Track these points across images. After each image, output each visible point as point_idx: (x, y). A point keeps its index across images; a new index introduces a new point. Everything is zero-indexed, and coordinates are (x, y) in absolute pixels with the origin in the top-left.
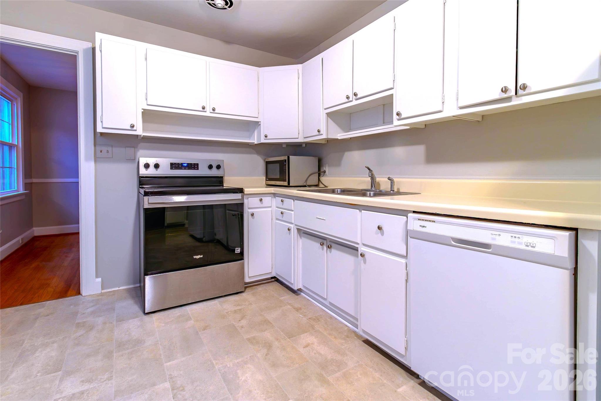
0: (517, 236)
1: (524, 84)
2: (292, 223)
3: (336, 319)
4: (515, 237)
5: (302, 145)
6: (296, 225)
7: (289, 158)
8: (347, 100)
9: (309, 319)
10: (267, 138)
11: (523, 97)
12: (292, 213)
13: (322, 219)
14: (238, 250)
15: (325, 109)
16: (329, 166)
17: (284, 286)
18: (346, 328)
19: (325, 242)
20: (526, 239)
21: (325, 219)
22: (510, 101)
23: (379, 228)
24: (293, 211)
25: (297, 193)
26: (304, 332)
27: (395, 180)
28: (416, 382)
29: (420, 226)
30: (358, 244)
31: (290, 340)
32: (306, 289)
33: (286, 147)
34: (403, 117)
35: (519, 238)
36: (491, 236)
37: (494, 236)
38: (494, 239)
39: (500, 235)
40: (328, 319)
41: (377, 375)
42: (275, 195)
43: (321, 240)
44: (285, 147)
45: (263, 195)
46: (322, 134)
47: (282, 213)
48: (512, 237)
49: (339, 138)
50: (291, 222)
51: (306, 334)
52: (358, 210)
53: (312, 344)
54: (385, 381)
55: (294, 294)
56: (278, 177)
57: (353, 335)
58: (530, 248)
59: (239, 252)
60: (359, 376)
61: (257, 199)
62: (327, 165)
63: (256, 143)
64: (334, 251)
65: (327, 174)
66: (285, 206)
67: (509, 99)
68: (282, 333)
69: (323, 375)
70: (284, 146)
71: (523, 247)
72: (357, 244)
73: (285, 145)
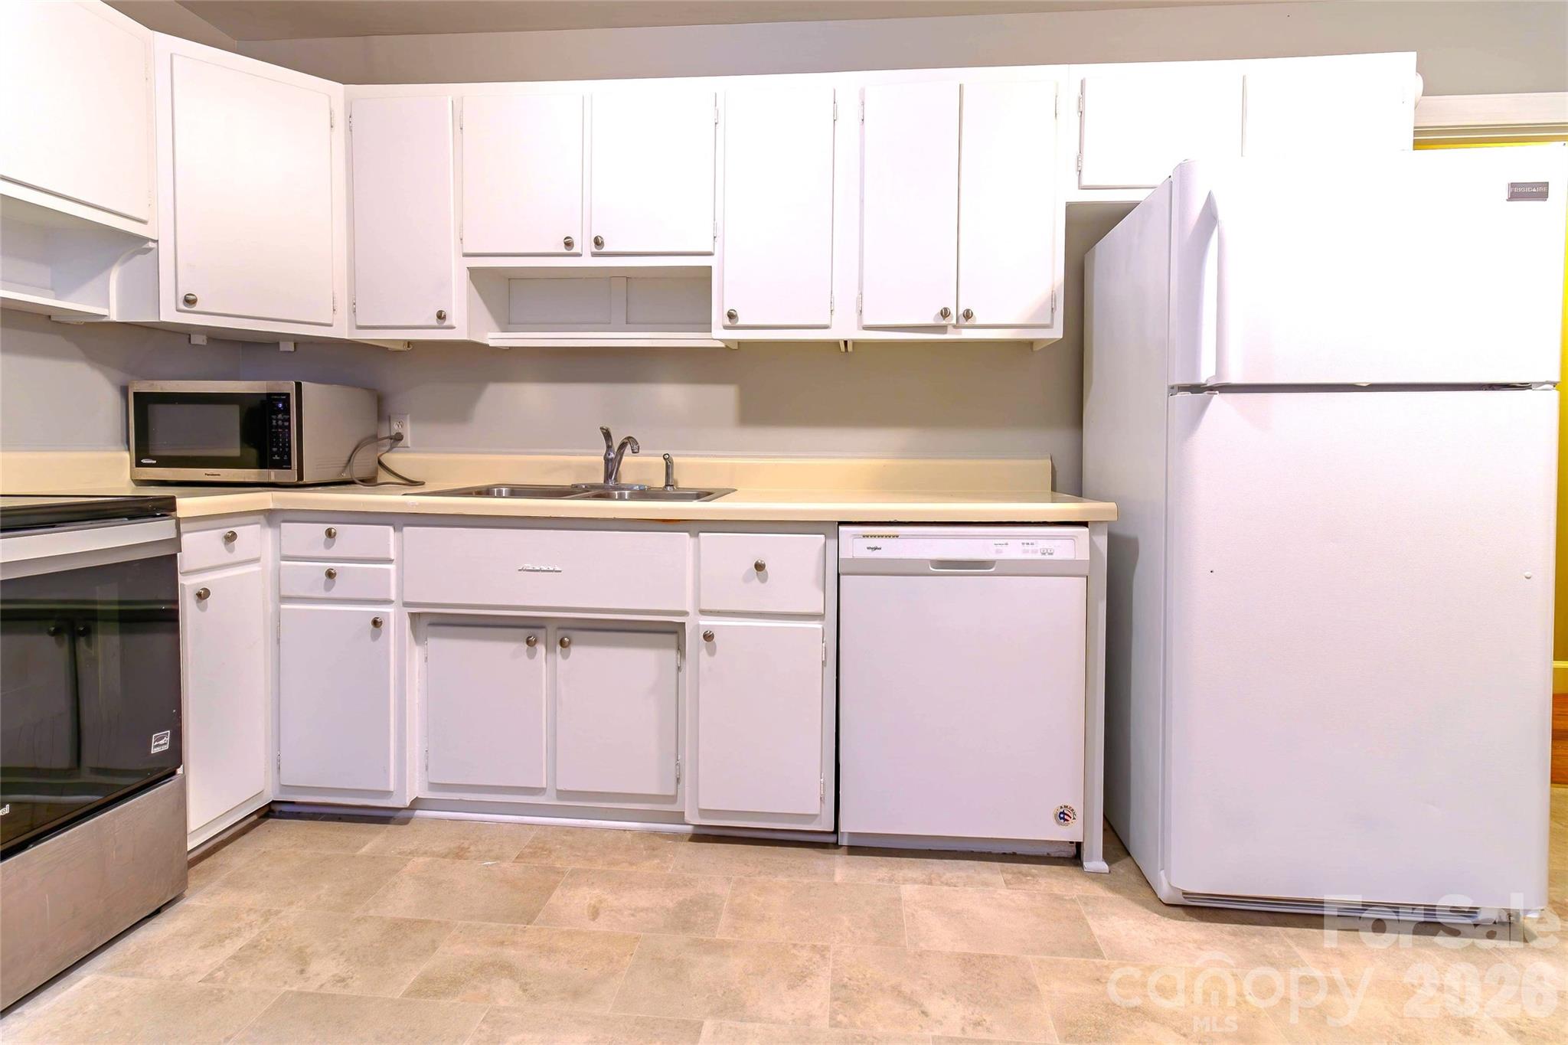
0: (1030, 541)
1: (968, 311)
2: (387, 602)
3: (583, 828)
4: (1028, 544)
5: (278, 343)
6: (406, 604)
7: (299, 386)
8: (563, 250)
9: (517, 860)
10: (194, 309)
11: (964, 331)
12: (388, 571)
13: (544, 571)
14: (162, 742)
15: (466, 255)
16: (413, 420)
17: (322, 820)
18: (629, 835)
19: (541, 633)
20: (1042, 544)
21: (558, 569)
22: (945, 332)
23: (759, 567)
24: (390, 561)
25: (421, 505)
26: (549, 891)
27: (675, 460)
28: (843, 854)
29: (868, 548)
30: (685, 613)
31: (535, 924)
32: (440, 791)
33: (205, 344)
34: (740, 322)
35: (1032, 544)
36: (995, 548)
37: (999, 547)
38: (998, 552)
39: (1007, 544)
40: (565, 837)
41: (782, 879)
42: (271, 516)
43: (525, 632)
44: (204, 346)
45: (236, 520)
46: (454, 328)
47: (330, 574)
48: (1023, 544)
49: (492, 343)
50: (388, 597)
51: (557, 892)
52: (687, 534)
53: (601, 902)
54: (806, 881)
55: (390, 827)
56: (235, 452)
57: (659, 841)
58: (1047, 557)
59: (166, 747)
60: (761, 899)
61: (214, 537)
62: (408, 416)
63: (114, 317)
64: (575, 651)
65: (409, 446)
66: (336, 551)
67: (942, 329)
68: (493, 925)
69: (702, 940)
70: (199, 340)
71: (1039, 556)
72: (683, 616)
73: (205, 337)
